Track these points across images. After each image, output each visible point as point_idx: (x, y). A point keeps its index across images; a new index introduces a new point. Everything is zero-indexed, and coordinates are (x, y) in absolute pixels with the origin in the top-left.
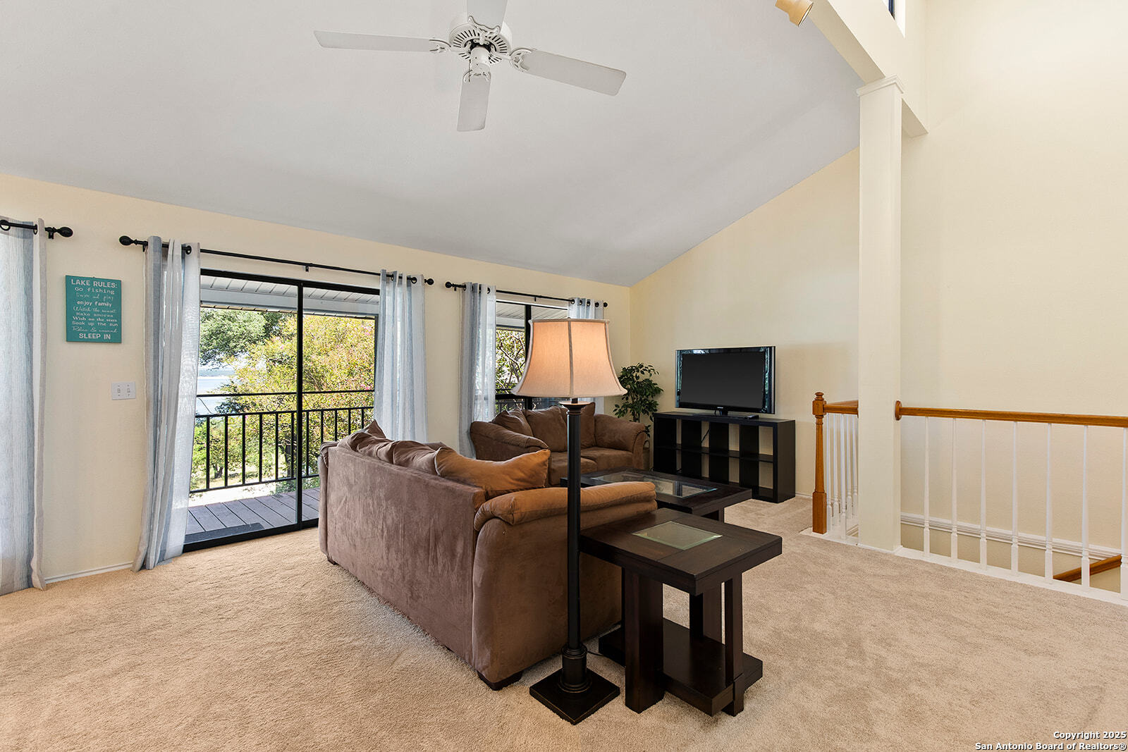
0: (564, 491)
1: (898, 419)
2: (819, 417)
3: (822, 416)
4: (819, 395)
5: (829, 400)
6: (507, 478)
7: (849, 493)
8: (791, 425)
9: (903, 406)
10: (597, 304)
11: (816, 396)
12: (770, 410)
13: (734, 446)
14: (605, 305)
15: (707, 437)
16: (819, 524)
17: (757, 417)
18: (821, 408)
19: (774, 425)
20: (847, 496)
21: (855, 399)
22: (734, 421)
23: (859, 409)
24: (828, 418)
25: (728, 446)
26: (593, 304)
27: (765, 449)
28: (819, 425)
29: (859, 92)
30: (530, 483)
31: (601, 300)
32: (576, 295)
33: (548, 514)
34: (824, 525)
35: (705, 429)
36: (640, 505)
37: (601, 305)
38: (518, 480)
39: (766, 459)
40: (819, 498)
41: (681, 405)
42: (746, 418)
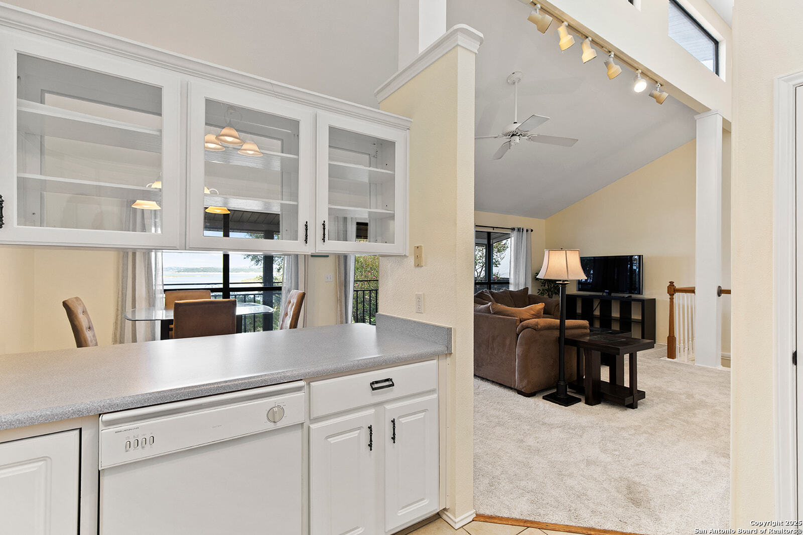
0: (558, 321)
1: (719, 296)
2: (672, 295)
3: (673, 294)
4: (672, 283)
5: (677, 286)
6: (528, 314)
7: (690, 340)
8: (653, 301)
9: (723, 289)
10: (527, 231)
11: (669, 284)
12: (640, 292)
13: (616, 314)
14: (532, 231)
15: (598, 309)
16: (671, 354)
17: (631, 296)
18: (672, 290)
19: (643, 301)
20: (688, 341)
21: (693, 286)
22: (616, 299)
23: (695, 291)
24: (676, 295)
25: (611, 314)
26: (525, 231)
27: (636, 315)
28: (672, 299)
29: (696, 117)
30: (537, 316)
31: (529, 228)
32: (516, 226)
33: (550, 328)
34: (674, 355)
35: (596, 304)
36: (583, 330)
37: (530, 231)
38: (532, 315)
39: (636, 322)
40: (671, 340)
41: (579, 290)
42: (624, 297)
